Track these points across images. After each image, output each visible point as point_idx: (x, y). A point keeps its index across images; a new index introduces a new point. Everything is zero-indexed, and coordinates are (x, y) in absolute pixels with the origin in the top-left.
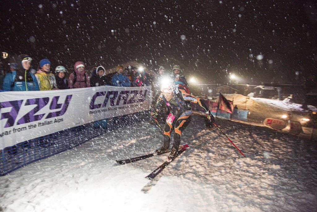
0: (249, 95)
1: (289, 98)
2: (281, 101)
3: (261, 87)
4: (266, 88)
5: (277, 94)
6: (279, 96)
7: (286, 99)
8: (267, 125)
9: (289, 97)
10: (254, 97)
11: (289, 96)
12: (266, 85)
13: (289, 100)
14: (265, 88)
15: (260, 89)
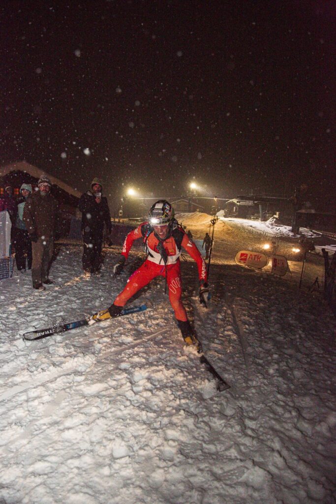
0: (218, 214)
1: (274, 218)
2: (263, 222)
3: (235, 201)
4: (243, 203)
5: (258, 213)
6: (260, 215)
7: (271, 219)
8: (240, 262)
9: (275, 216)
10: (225, 216)
11: (276, 214)
12: (242, 198)
13: (275, 219)
14: (241, 202)
15: (233, 204)
